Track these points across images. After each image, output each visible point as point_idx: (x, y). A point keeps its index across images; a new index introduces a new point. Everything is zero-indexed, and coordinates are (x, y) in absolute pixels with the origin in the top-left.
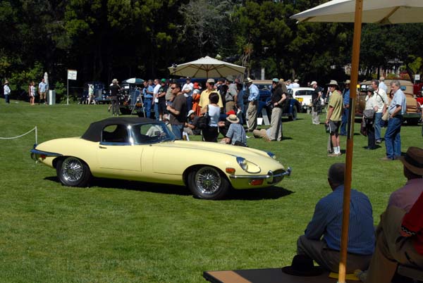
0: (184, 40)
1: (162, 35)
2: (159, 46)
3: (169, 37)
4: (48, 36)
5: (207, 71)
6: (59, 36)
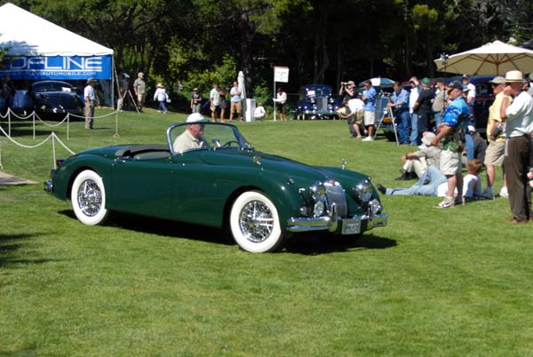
1: (421, 9)
2: (417, 26)
3: (433, 12)
4: (244, 16)
5: (498, 64)
6: (259, 15)
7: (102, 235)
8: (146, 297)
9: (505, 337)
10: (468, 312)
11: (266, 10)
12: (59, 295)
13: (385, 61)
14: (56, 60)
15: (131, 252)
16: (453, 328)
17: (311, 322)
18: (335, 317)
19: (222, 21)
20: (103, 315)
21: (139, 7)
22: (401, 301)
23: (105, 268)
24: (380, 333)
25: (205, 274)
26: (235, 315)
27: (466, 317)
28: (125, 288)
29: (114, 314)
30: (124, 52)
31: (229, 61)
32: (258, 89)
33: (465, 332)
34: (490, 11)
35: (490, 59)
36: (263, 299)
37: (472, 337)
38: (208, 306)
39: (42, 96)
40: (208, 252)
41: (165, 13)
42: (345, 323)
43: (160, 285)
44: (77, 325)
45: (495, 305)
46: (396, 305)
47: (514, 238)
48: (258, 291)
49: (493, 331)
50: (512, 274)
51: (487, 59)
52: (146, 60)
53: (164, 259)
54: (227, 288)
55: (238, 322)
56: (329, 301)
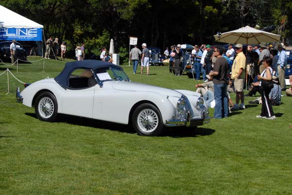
0: (228, 12)
1: (209, 8)
2: (206, 17)
3: (215, 10)
4: (114, 9)
5: (247, 38)
6: (123, 9)
7: (32, 124)
8: (53, 157)
9: (243, 182)
10: (224, 168)
11: (127, 7)
12: (6, 155)
13: (189, 35)
14: (13, 30)
15: (47, 133)
16: (215, 177)
17: (140, 172)
18: (153, 170)
19: (103, 12)
20: (28, 166)
21: (58, 3)
22: (189, 162)
23: (31, 141)
24: (177, 179)
25: (85, 145)
26: (99, 168)
27: (223, 171)
28: (42, 152)
29: (35, 166)
30: (50, 27)
31: (106, 34)
32: (121, 49)
33: (222, 179)
34: (246, 11)
35: (243, 35)
36: (116, 159)
37: (225, 182)
38: (85, 162)
39: (4, 49)
40: (88, 134)
41: (72, 7)
42: (158, 173)
43: (61, 151)
44: (14, 171)
45: (239, 165)
46: (186, 164)
47: (252, 130)
48: (113, 155)
49: (237, 179)
50: (249, 149)
51: (242, 35)
52: (61, 31)
53: (63, 137)
54: (97, 153)
55: (101, 171)
56: (150, 161)
